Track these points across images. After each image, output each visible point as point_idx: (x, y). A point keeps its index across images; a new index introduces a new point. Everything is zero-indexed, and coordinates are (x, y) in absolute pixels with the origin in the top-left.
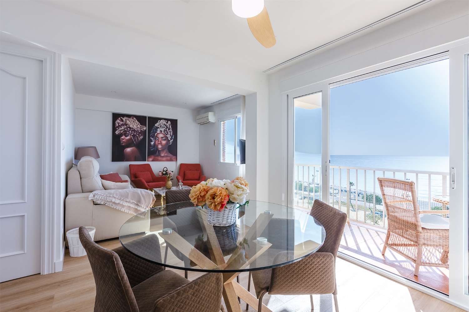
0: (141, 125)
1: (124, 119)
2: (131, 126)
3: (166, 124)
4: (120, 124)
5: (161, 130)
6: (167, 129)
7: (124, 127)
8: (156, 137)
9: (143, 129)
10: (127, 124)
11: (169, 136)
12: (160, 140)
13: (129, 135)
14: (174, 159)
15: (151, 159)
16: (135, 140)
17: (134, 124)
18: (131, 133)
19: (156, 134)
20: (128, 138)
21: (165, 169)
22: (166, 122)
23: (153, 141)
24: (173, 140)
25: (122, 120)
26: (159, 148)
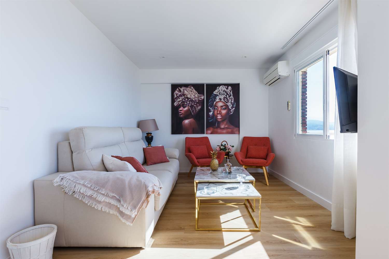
0: (199, 94)
1: (182, 90)
2: (189, 96)
3: (226, 90)
4: (178, 95)
5: (220, 97)
6: (228, 96)
7: (181, 98)
8: (215, 107)
9: (201, 99)
10: (185, 95)
11: (230, 104)
12: (219, 109)
13: (187, 106)
14: (236, 131)
15: (209, 132)
16: (193, 111)
17: (192, 93)
18: (189, 104)
19: (215, 103)
20: (186, 109)
22: (226, 88)
23: (212, 111)
24: (234, 108)
25: (180, 91)
26: (218, 119)
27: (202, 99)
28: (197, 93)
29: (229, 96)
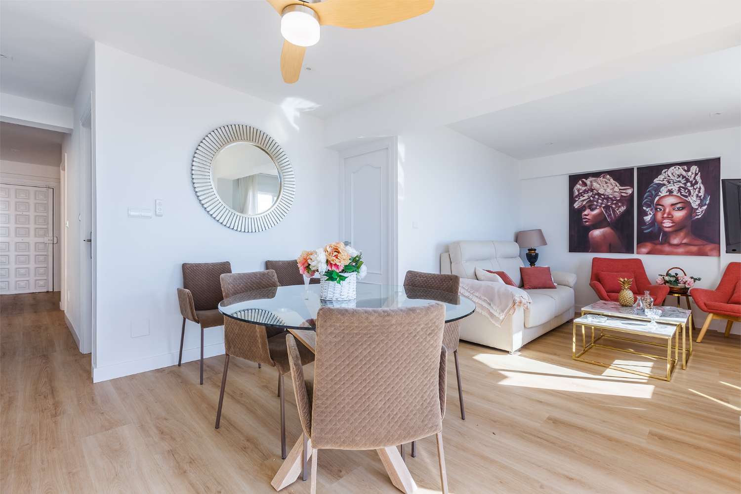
0: (621, 185)
1: (588, 182)
2: (601, 191)
3: (684, 173)
4: (581, 191)
5: (670, 188)
6: (689, 184)
7: (587, 195)
8: (657, 206)
9: (627, 193)
10: (593, 190)
11: (694, 198)
12: (667, 210)
13: (598, 207)
14: (712, 250)
15: (644, 250)
16: (609, 215)
17: (608, 186)
18: (602, 204)
19: (657, 198)
20: (596, 212)
21: (672, 273)
22: (685, 170)
23: (650, 214)
24: (706, 207)
25: (585, 184)
26: (666, 227)
27: (628, 195)
28: (618, 185)
29: (691, 182)
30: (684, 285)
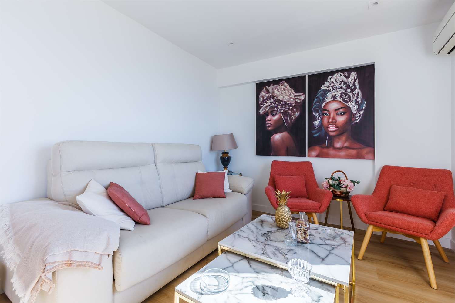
0: (296, 92)
1: (270, 89)
2: (280, 98)
3: (345, 80)
4: (265, 98)
5: (334, 94)
6: (349, 90)
7: (270, 101)
8: (324, 112)
9: (300, 99)
10: (274, 96)
11: (354, 104)
12: (332, 115)
13: (278, 113)
14: (367, 153)
15: (314, 153)
16: (287, 120)
17: (285, 93)
18: (281, 109)
19: (324, 104)
20: (276, 117)
21: (336, 176)
22: (346, 77)
23: (319, 119)
24: (363, 111)
25: (268, 91)
26: (331, 131)
27: (301, 101)
28: (293, 92)
29: (351, 89)
30: (345, 189)
